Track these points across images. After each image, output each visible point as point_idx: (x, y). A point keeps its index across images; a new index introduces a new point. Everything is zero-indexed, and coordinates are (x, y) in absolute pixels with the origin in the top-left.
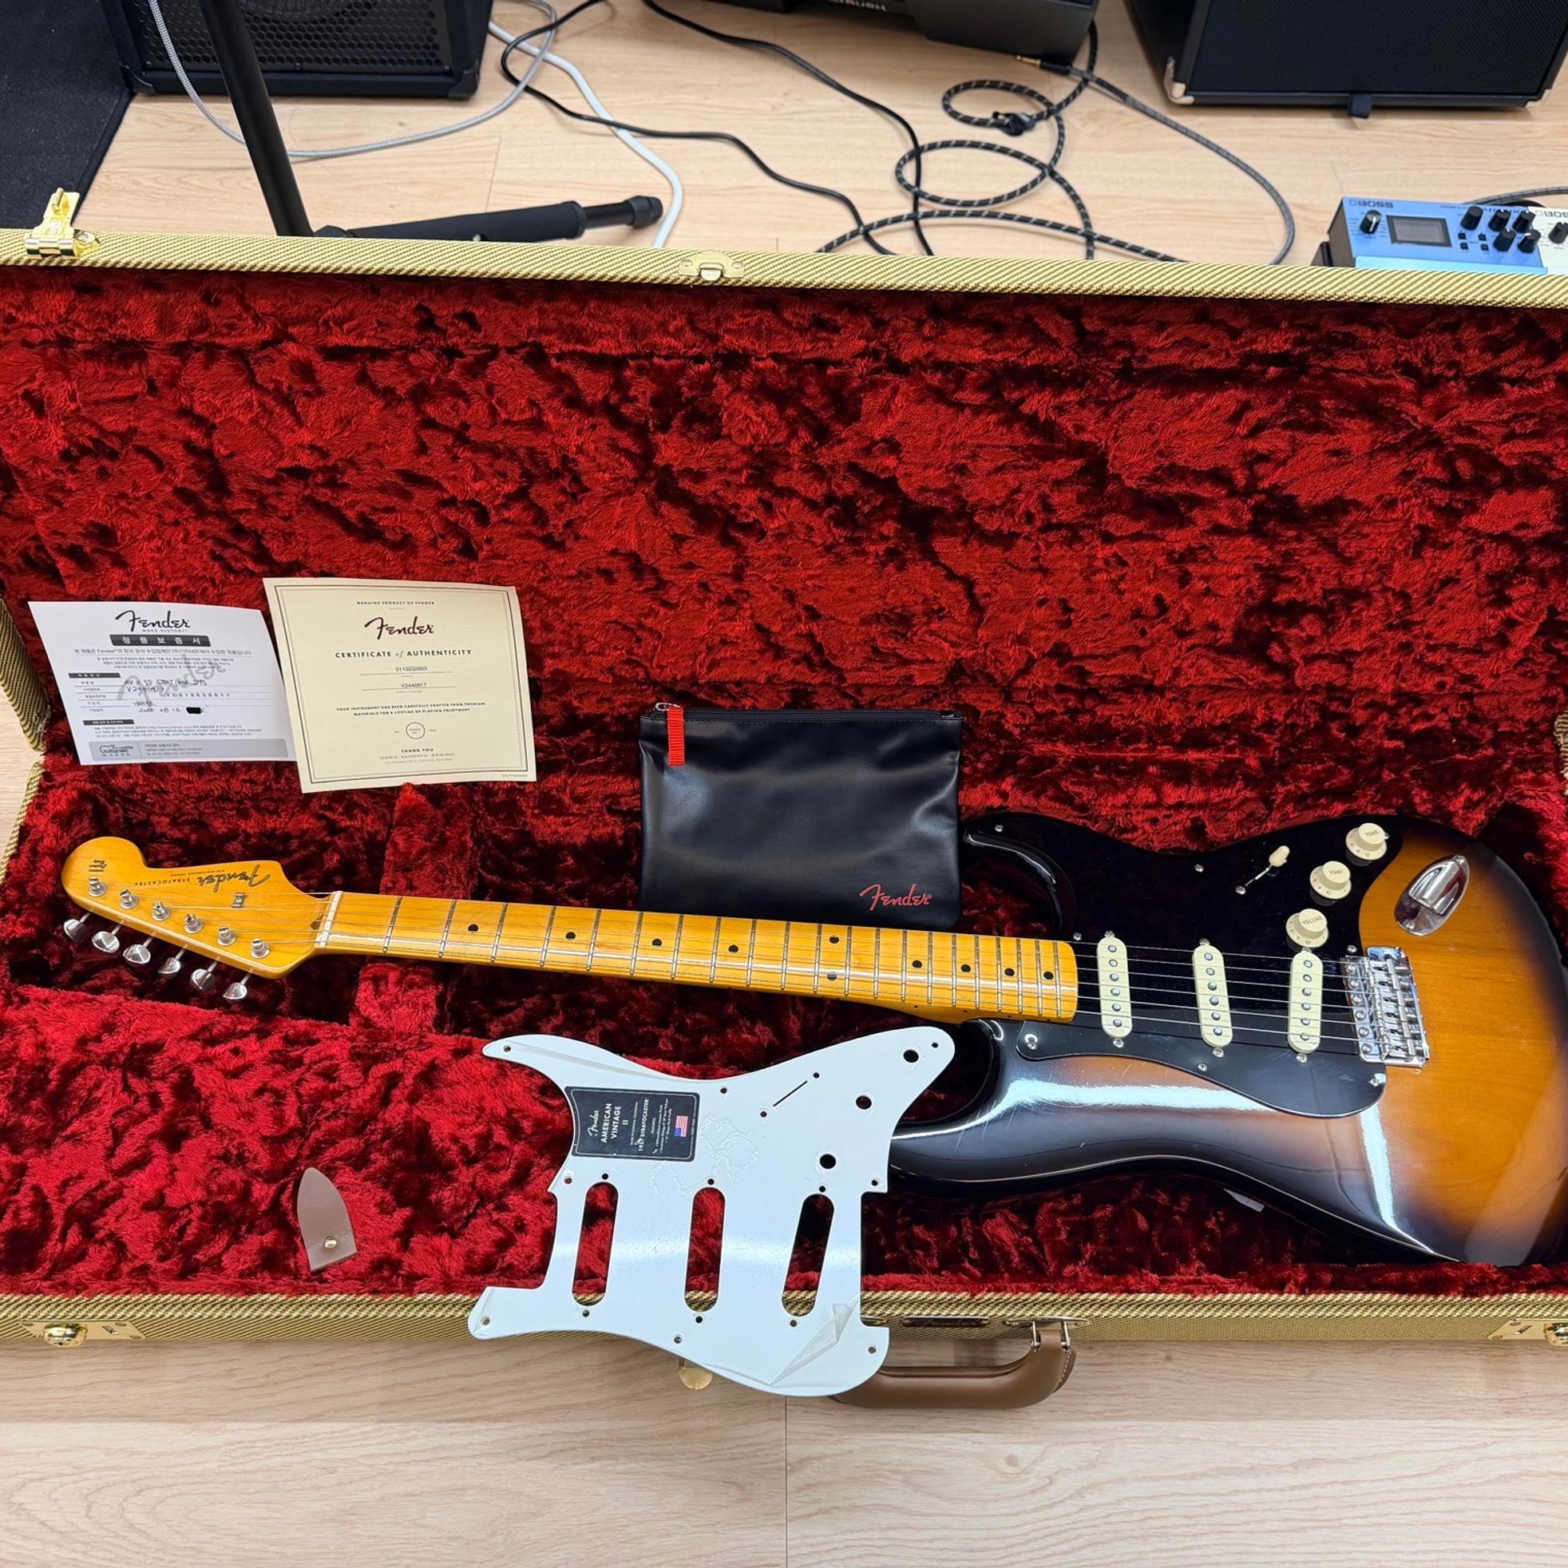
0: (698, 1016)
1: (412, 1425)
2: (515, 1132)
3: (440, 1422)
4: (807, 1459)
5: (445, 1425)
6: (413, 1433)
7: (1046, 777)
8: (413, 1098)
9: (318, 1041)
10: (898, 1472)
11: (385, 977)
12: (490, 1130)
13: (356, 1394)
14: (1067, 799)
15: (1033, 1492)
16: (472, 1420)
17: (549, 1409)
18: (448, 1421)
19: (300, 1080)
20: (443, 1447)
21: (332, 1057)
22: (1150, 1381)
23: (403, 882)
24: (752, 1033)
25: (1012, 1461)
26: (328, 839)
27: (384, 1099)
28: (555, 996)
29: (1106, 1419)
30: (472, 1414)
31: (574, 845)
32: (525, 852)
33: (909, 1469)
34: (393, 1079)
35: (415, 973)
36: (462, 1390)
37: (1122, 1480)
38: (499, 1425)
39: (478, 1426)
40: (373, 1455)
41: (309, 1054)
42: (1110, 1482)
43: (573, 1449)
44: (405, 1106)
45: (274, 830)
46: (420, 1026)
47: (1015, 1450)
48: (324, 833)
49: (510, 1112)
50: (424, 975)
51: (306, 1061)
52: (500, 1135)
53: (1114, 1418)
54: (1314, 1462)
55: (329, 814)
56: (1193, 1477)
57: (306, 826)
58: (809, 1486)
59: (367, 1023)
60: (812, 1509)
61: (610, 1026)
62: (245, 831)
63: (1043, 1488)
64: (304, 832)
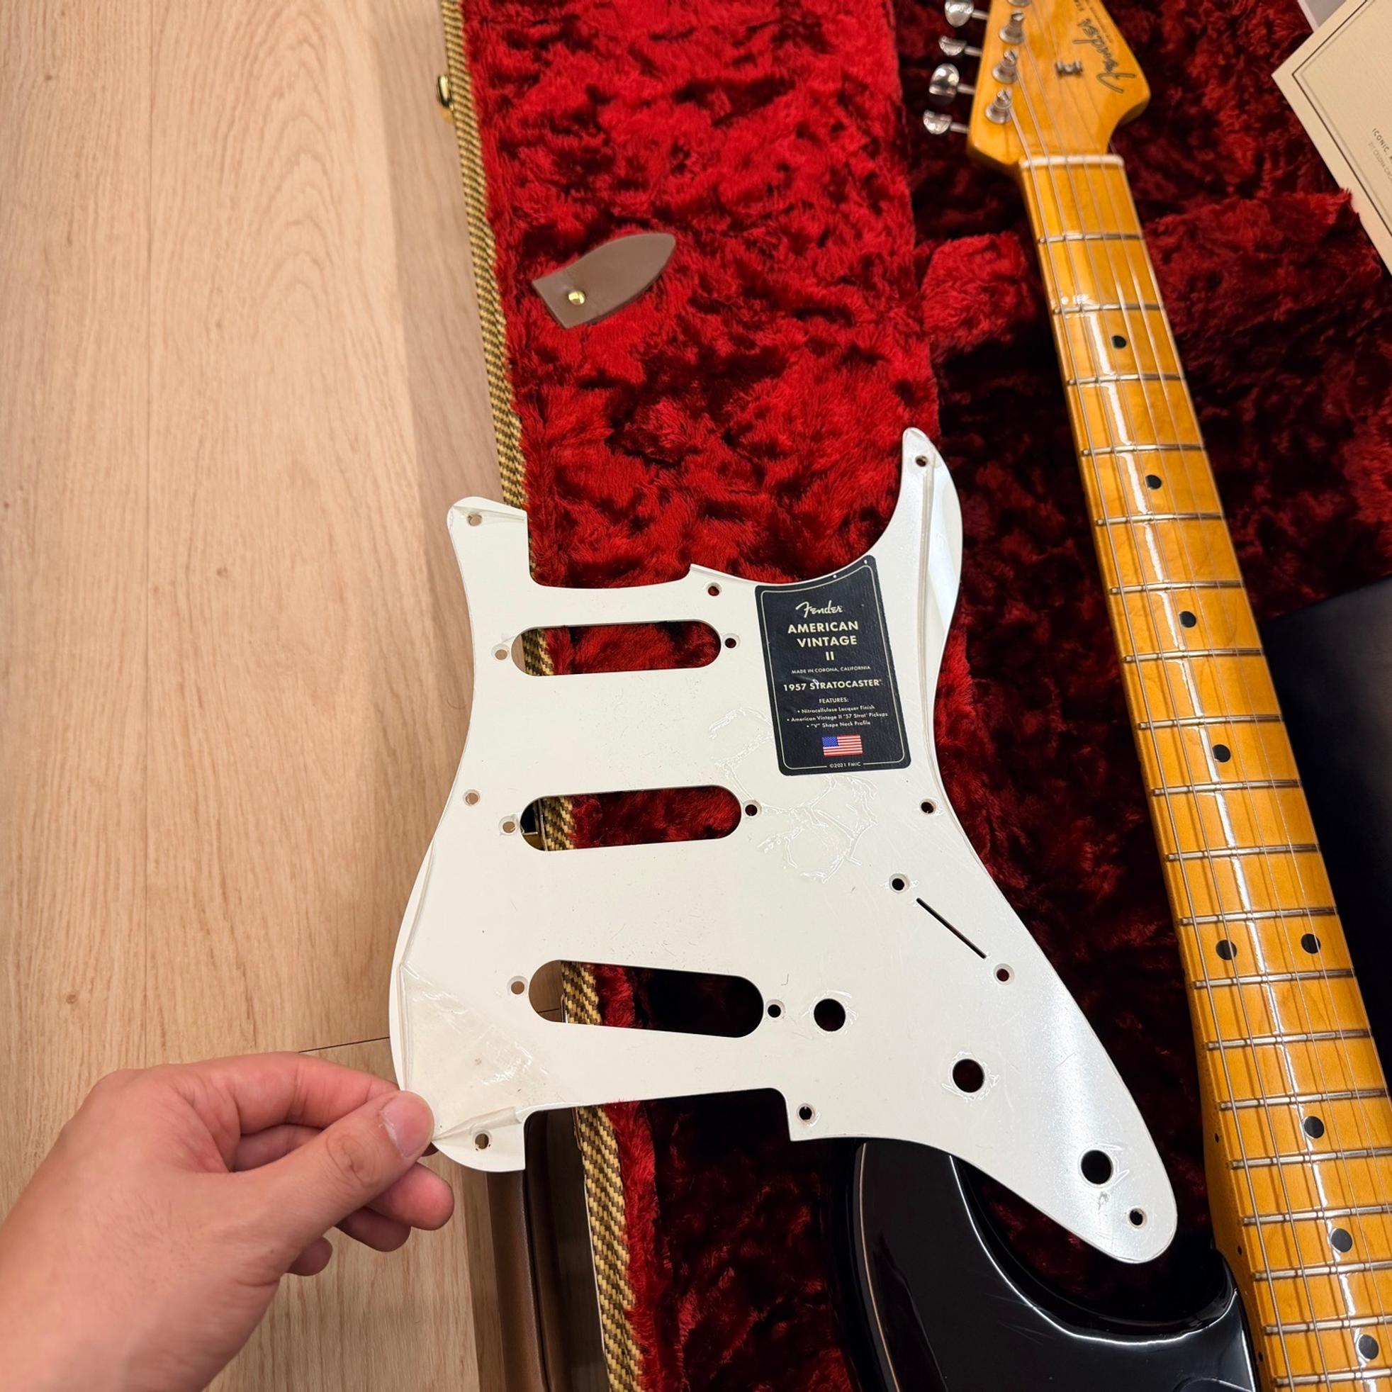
0: (1102, 767)
1: (420, 522)
2: (791, 488)
3: (427, 553)
5: (423, 561)
6: (408, 523)
8: (819, 347)
9: (877, 211)
11: (1000, 256)
12: (786, 455)
16: (433, 589)
18: (428, 563)
19: (811, 206)
20: (394, 563)
21: (859, 236)
23: (1171, 240)
24: (1097, 861)
26: (1231, 189)
27: (806, 310)
28: (1070, 543)
31: (1354, 507)
32: (1315, 443)
34: (842, 315)
35: (1018, 293)
38: (429, 623)
39: (426, 599)
40: (377, 487)
41: (857, 208)
43: (405, 724)
44: (801, 338)
45: (1217, 124)
46: (936, 329)
48: (1236, 180)
49: (823, 473)
50: (1020, 303)
51: (843, 207)
52: (779, 470)
55: (1268, 166)
57: (1239, 154)
59: (922, 265)
61: (1042, 633)
62: (1203, 95)
64: (1230, 157)
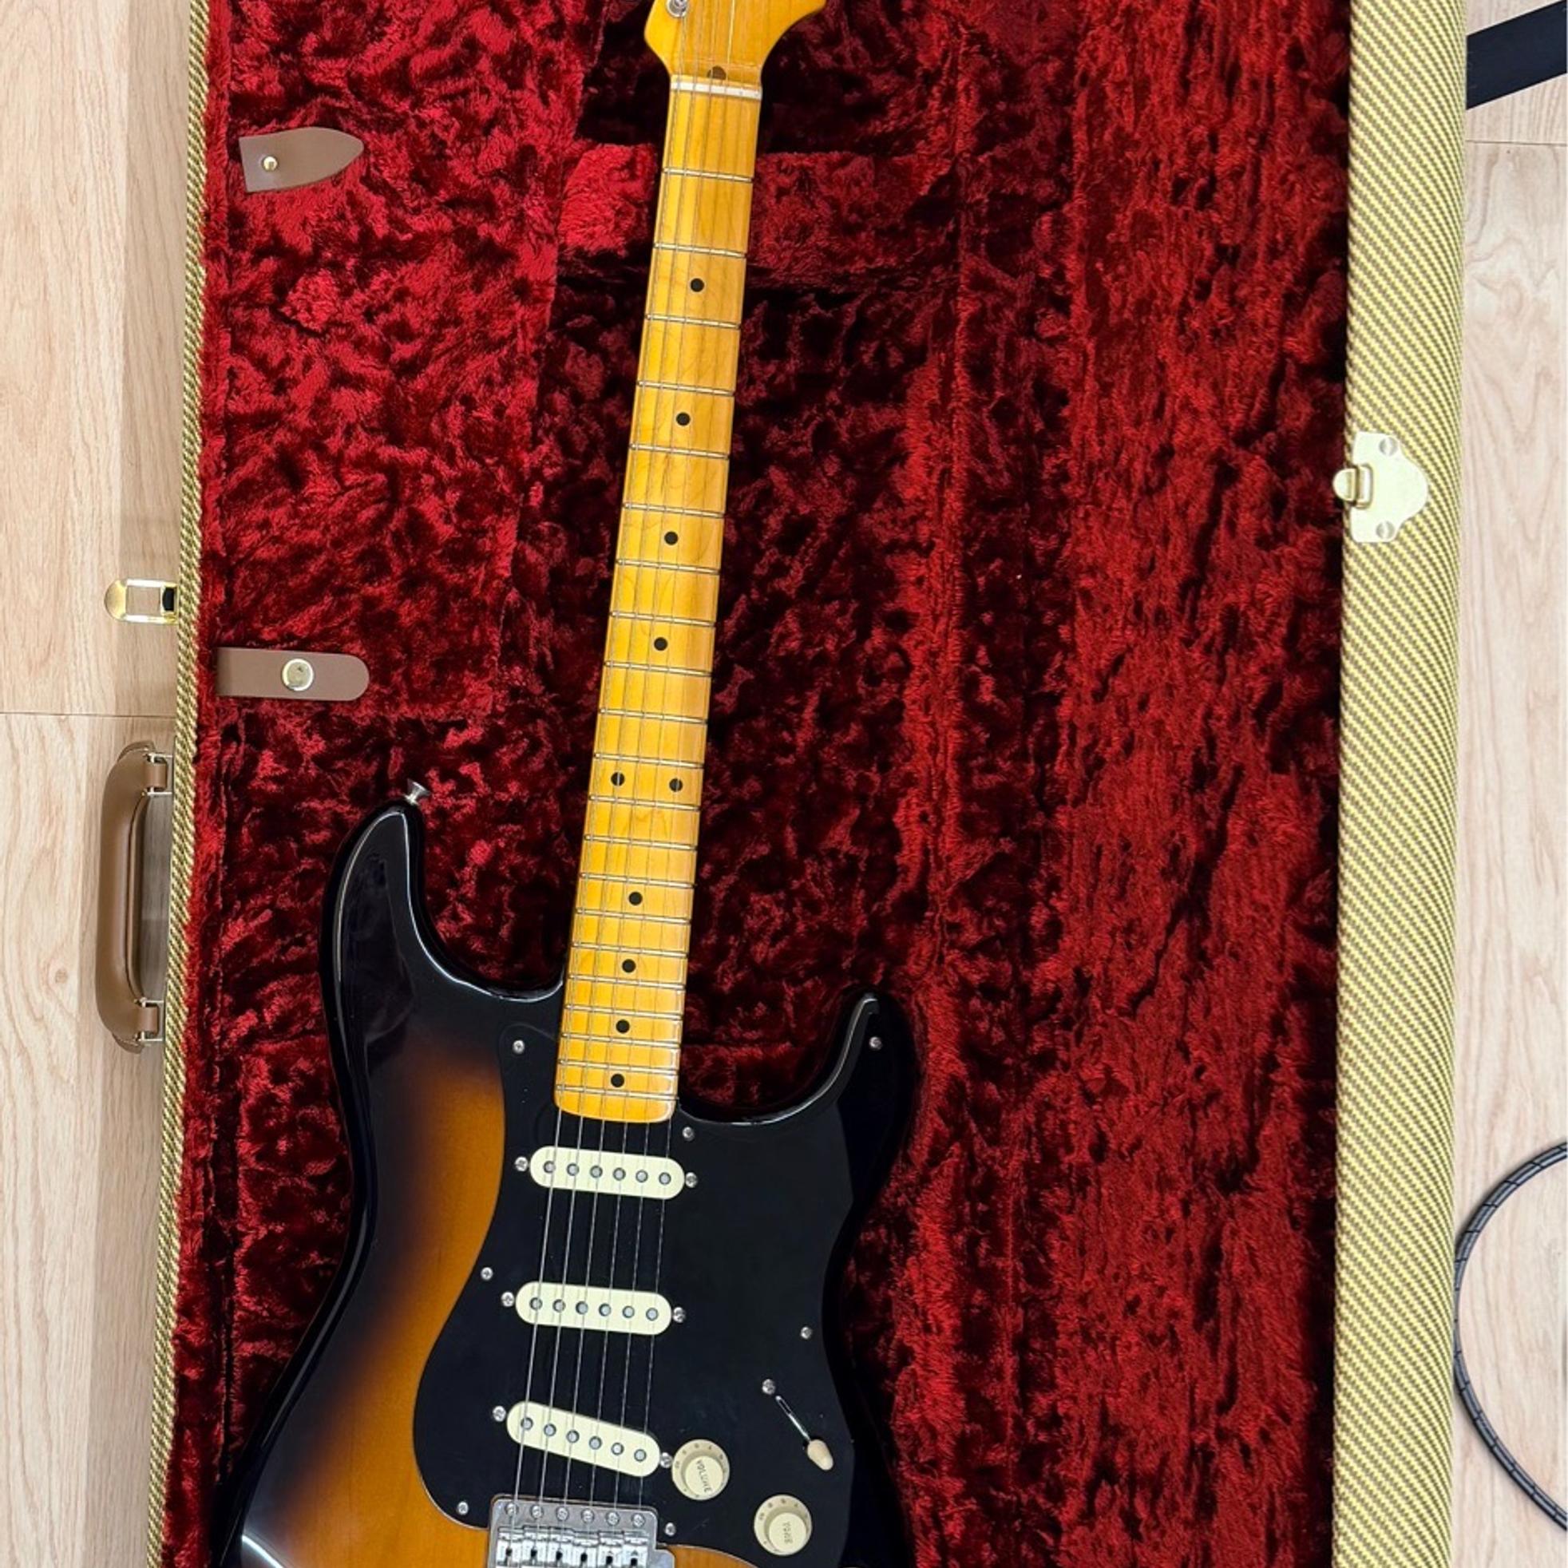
1: (122, 286)
4: (72, 739)
5: (121, 323)
6: (112, 285)
7: (966, 1124)
10: (54, 844)
13: (158, 216)
14: (936, 1156)
15: (27, 997)
16: (126, 354)
17: (136, 440)
18: (125, 326)
20: (96, 323)
22: (146, 1155)
25: (62, 976)
27: (459, 201)
29: (105, 1095)
30: (132, 354)
33: (58, 855)
35: (639, 217)
36: (160, 340)
37: (35, 1104)
38: (120, 385)
39: (120, 362)
40: (89, 245)
42: (34, 1089)
47: (74, 981)
50: (637, 229)
53: (105, 1105)
54: (45, 1339)
56: (35, 1189)
58: (42, 739)
59: (570, 165)
60: (19, 744)
63: (31, 1010)
